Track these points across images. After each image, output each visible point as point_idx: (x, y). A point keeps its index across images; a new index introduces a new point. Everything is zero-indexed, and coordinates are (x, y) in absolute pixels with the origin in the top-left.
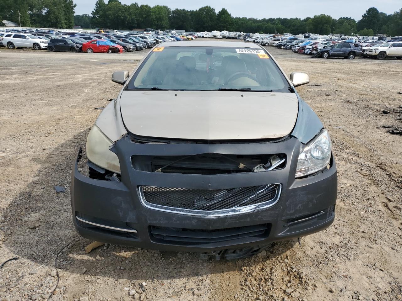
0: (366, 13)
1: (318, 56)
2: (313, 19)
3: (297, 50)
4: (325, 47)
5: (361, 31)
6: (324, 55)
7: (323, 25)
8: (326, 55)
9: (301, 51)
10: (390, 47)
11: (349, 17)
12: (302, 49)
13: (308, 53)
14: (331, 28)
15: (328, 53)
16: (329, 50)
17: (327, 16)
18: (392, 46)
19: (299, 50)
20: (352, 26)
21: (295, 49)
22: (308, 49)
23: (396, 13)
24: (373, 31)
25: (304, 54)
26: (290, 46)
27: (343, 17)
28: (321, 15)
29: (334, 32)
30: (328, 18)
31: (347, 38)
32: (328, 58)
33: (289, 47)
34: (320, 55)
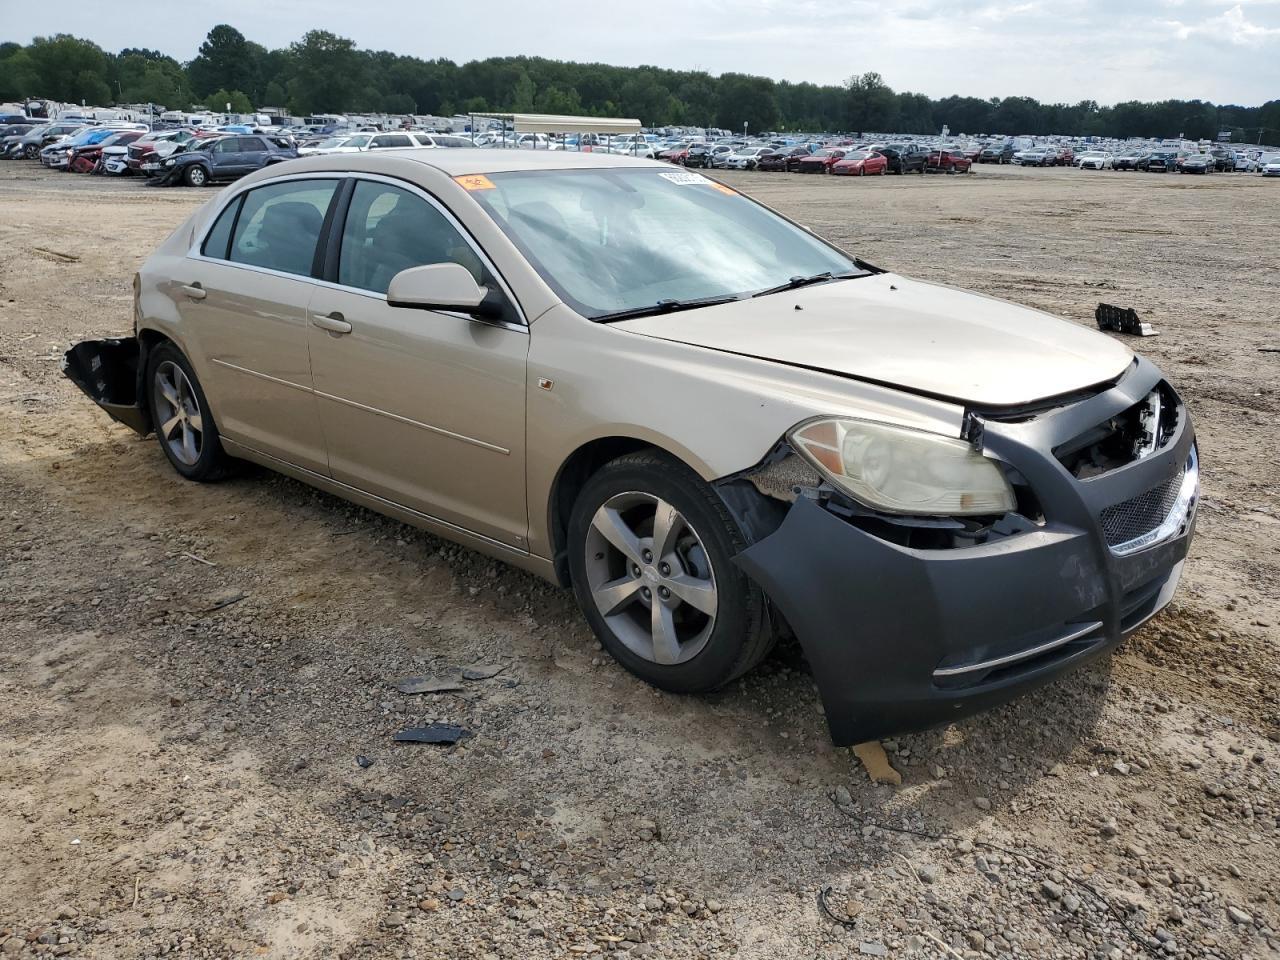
0: (208, 41)
1: (171, 179)
2: (30, 50)
3: (64, 162)
4: (179, 150)
5: (210, 96)
6: (193, 176)
7: (76, 73)
8: (196, 176)
9: (83, 165)
10: (370, 148)
11: (152, 50)
12: (87, 158)
13: (119, 170)
14: (107, 83)
15: (204, 169)
16: (203, 161)
17: (82, 40)
18: (376, 144)
19: (74, 158)
20: (177, 81)
21: (55, 157)
22: (112, 158)
23: (295, 46)
24: (246, 99)
25: (101, 172)
26: (20, 146)
27: (131, 49)
28: (60, 36)
29: (122, 96)
30: (85, 47)
31: (181, 118)
32: (205, 185)
33: (20, 150)
34: (178, 178)
